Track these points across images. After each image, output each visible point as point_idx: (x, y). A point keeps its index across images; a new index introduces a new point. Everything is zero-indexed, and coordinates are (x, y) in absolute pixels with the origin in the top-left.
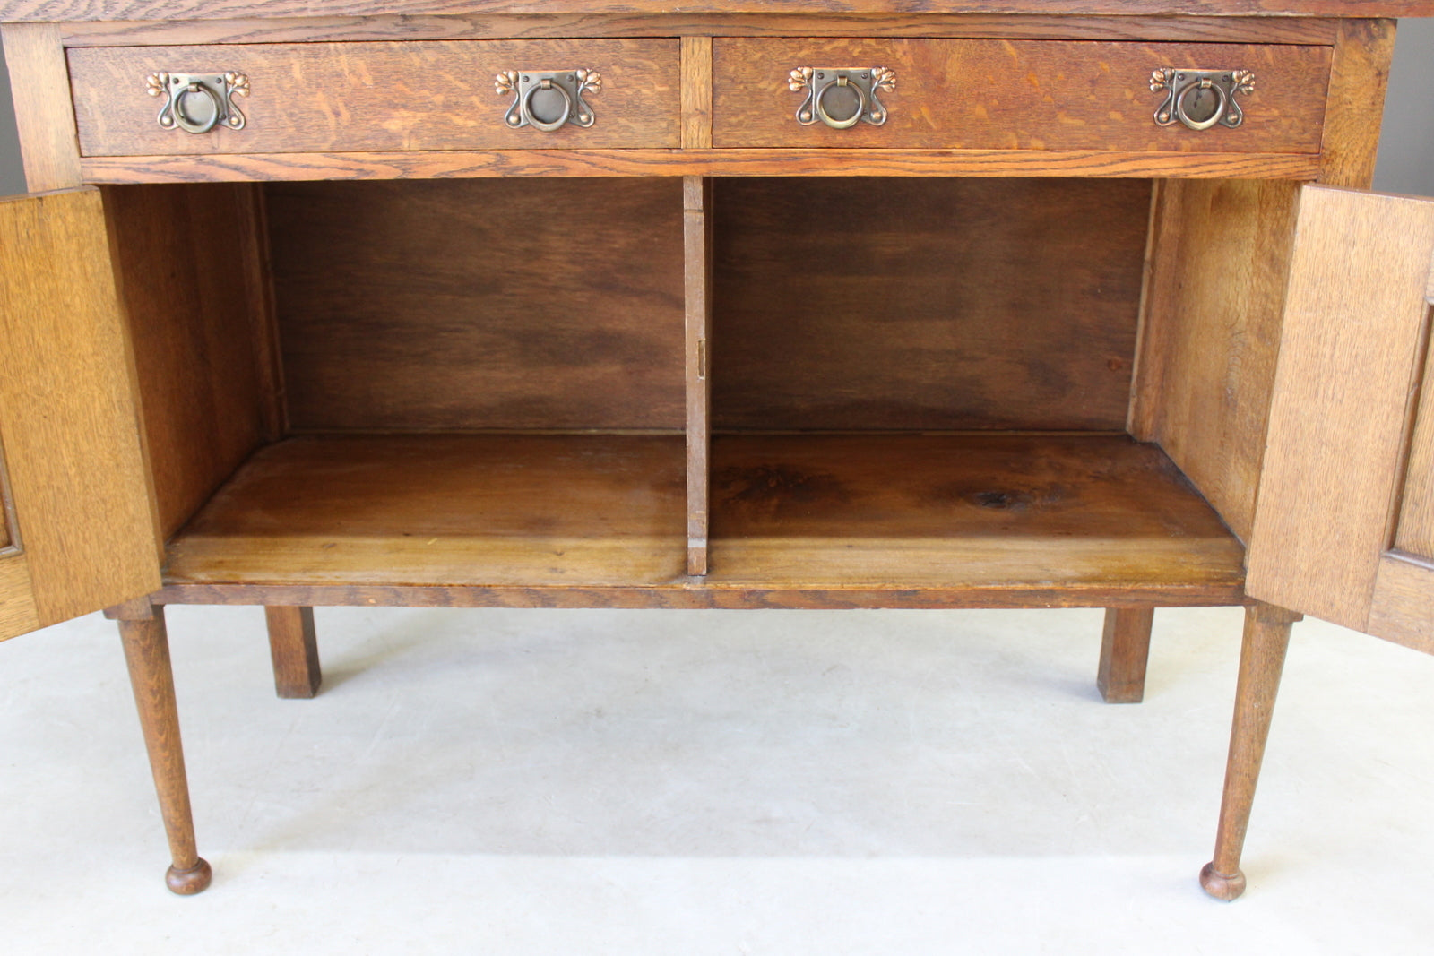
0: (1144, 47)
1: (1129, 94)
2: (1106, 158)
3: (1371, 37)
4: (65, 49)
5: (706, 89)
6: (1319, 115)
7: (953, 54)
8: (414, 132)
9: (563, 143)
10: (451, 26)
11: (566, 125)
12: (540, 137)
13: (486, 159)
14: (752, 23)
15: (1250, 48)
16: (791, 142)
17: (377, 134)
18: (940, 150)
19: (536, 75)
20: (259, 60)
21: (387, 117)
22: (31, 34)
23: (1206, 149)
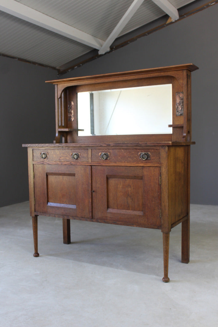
0: (138, 150)
1: (136, 156)
2: (134, 164)
3: (165, 148)
4: (33, 150)
5: (91, 155)
6: (160, 158)
7: (116, 151)
8: (63, 159)
9: (77, 161)
10: (67, 148)
11: (77, 159)
12: (74, 160)
13: (69, 163)
14: (95, 147)
15: (150, 150)
16: (100, 161)
17: (59, 159)
18: (115, 162)
19: (74, 153)
20: (49, 151)
21: (60, 158)
22: (30, 148)
23: (146, 163)
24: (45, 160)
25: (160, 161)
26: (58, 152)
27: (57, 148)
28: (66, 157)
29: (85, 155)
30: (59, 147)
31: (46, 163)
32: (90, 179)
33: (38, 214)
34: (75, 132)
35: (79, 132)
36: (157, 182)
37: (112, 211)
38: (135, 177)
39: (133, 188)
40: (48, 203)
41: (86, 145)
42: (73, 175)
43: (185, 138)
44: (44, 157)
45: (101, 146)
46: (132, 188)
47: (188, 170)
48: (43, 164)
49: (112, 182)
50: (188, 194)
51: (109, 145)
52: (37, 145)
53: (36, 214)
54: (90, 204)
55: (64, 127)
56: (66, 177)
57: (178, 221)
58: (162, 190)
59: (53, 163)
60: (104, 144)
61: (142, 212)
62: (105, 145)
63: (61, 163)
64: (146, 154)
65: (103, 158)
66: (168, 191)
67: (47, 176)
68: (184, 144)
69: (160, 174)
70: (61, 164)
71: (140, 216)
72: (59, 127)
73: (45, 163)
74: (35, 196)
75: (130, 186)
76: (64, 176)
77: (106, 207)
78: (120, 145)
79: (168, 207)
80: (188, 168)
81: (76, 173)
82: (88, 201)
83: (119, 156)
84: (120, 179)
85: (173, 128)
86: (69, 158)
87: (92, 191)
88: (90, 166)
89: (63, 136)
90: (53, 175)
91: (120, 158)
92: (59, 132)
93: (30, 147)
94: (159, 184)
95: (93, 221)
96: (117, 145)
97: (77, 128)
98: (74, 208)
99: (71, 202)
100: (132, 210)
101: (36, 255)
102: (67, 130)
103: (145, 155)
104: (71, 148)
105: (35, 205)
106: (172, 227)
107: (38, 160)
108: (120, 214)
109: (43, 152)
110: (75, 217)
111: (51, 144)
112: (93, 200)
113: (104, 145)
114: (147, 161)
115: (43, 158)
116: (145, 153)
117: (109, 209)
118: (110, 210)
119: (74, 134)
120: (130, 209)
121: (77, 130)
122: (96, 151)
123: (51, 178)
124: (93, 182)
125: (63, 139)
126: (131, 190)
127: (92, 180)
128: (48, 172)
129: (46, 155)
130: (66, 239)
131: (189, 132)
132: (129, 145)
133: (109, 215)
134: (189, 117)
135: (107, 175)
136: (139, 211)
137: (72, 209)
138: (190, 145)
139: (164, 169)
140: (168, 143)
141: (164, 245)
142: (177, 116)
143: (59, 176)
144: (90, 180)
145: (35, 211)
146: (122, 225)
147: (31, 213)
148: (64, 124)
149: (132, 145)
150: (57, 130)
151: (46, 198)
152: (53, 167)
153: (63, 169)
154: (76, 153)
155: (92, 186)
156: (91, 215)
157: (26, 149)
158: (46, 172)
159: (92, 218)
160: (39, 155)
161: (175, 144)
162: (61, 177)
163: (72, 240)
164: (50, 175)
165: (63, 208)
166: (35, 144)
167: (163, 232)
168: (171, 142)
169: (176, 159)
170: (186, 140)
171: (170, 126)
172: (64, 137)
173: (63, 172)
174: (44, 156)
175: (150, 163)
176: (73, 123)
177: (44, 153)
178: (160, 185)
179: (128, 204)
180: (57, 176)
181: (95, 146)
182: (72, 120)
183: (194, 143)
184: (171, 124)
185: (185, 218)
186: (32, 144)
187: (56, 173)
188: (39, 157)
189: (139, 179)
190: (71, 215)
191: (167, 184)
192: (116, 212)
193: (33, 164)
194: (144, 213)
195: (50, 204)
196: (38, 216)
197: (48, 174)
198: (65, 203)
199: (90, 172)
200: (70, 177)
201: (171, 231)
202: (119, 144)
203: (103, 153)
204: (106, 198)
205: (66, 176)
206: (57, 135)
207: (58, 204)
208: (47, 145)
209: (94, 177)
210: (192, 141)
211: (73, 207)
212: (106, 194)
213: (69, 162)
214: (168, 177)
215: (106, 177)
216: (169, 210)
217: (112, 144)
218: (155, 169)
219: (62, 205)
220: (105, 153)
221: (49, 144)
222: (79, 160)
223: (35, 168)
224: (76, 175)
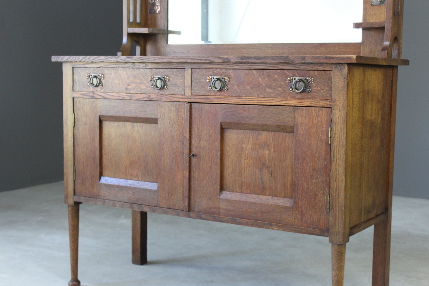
0: (286, 71)
1: (283, 83)
2: (278, 100)
3: (341, 69)
4: (73, 68)
5: (190, 81)
6: (330, 89)
7: (242, 73)
8: (134, 89)
9: (161, 93)
10: (142, 65)
11: (162, 88)
12: (157, 91)
13: (146, 96)
14: (200, 65)
15: (312, 71)
16: (207, 94)
17: (126, 89)
18: (240, 97)
19: (157, 77)
20: (106, 71)
21: (129, 85)
22: (67, 64)
23: (303, 98)
24: (98, 89)
25: (331, 95)
26: (125, 73)
27: (123, 66)
28: (140, 83)
29: (179, 81)
30: (126, 62)
31: (100, 96)
32: (188, 130)
33: (81, 201)
34: (161, 35)
35: (170, 36)
36: (324, 138)
37: (229, 196)
38: (279, 128)
39: (274, 151)
40: (102, 178)
41: (180, 61)
42: (154, 121)
43: (387, 51)
44: (95, 83)
45: (211, 63)
46: (272, 151)
47: (390, 117)
48: (92, 97)
49: (232, 136)
50: (388, 168)
51: (227, 61)
52: (81, 58)
53: (76, 199)
54: (187, 180)
55: (139, 25)
56: (138, 124)
57: (365, 222)
58: (332, 154)
59: (113, 96)
60: (218, 57)
61: (290, 200)
62: (220, 61)
63: (130, 96)
64: (303, 82)
65: (216, 88)
66: (344, 157)
67: (101, 122)
68: (384, 64)
69: (330, 123)
70: (129, 98)
71: (285, 208)
72: (130, 25)
73: (97, 97)
74: (76, 164)
75: (268, 146)
76: (135, 124)
77: (219, 187)
78: (250, 61)
79: (345, 190)
80: (390, 113)
81: (159, 117)
82: (181, 175)
83: (248, 84)
84: (249, 131)
85: (364, 29)
86: (146, 86)
87: (191, 155)
88: (189, 102)
89: (138, 43)
90: (112, 121)
91: (248, 87)
92: (130, 35)
93: (68, 62)
94: (327, 143)
95: (190, 217)
96: (244, 61)
97: (166, 28)
98: (152, 188)
99: (147, 176)
100: (269, 195)
101: (75, 283)
102: (145, 30)
103: (301, 83)
104: (150, 66)
105: (74, 181)
106: (351, 234)
107: (84, 89)
108: (246, 202)
109: (94, 73)
110: (156, 207)
111: (109, 57)
112: (192, 173)
113: (216, 61)
114: (304, 95)
115: (93, 85)
116: (300, 78)
117: (224, 192)
118: (226, 195)
119: (159, 41)
120: (267, 193)
121: (166, 32)
122: (201, 73)
123: (109, 128)
124: (193, 136)
125: (138, 49)
126: (269, 154)
127: (190, 131)
128: (104, 113)
129: (100, 80)
130: (139, 255)
131: (396, 39)
132: (268, 61)
133: (223, 205)
134: (398, 8)
135: (221, 122)
136: (285, 197)
137: (150, 191)
138: (397, 67)
139: (338, 112)
140: (348, 58)
141: (333, 269)
142: (372, 5)
143: (125, 123)
144: (188, 133)
145: (74, 194)
146: (249, 226)
147: (66, 197)
148: (141, 19)
149: (273, 62)
150: (126, 30)
151: (98, 168)
152: (113, 104)
153: (133, 110)
154: (159, 77)
155: (190, 144)
156: (186, 203)
157: (60, 65)
158: (100, 114)
159: (189, 211)
160: (85, 80)
161: (363, 62)
162: (129, 125)
163: (150, 256)
164: (106, 120)
165: (131, 188)
166: (77, 57)
167: (332, 243)
168: (355, 56)
169: (365, 94)
170: (389, 55)
171: (357, 26)
172: (140, 45)
173: (134, 115)
174: (95, 81)
175: (310, 99)
176: (159, 16)
177: (95, 75)
178: (329, 145)
179: (262, 182)
180: (121, 124)
181: (199, 61)
182: (157, 12)
183: (406, 62)
184: (360, 20)
185: (382, 218)
186: (72, 57)
187: (119, 117)
188: (86, 84)
189: (287, 132)
190: (147, 204)
191: (345, 143)
192: (238, 199)
193: (73, 98)
194: (295, 202)
195: (105, 180)
196: (81, 203)
197: (102, 119)
198: (136, 179)
199: (187, 115)
200: (148, 125)
201: (348, 241)
202: (248, 58)
203: (215, 77)
204: (219, 171)
205: (139, 122)
206: (125, 40)
207: (122, 180)
208: (102, 58)
209: (195, 126)
210: (403, 57)
211: (153, 186)
212: (219, 161)
213: (146, 94)
214: (347, 129)
215: (220, 126)
216: (346, 197)
217: (233, 58)
218: (320, 112)
219: (130, 183)
220: (218, 77)
221: (106, 57)
222: (166, 92)
223: (77, 105)
224: (159, 122)
